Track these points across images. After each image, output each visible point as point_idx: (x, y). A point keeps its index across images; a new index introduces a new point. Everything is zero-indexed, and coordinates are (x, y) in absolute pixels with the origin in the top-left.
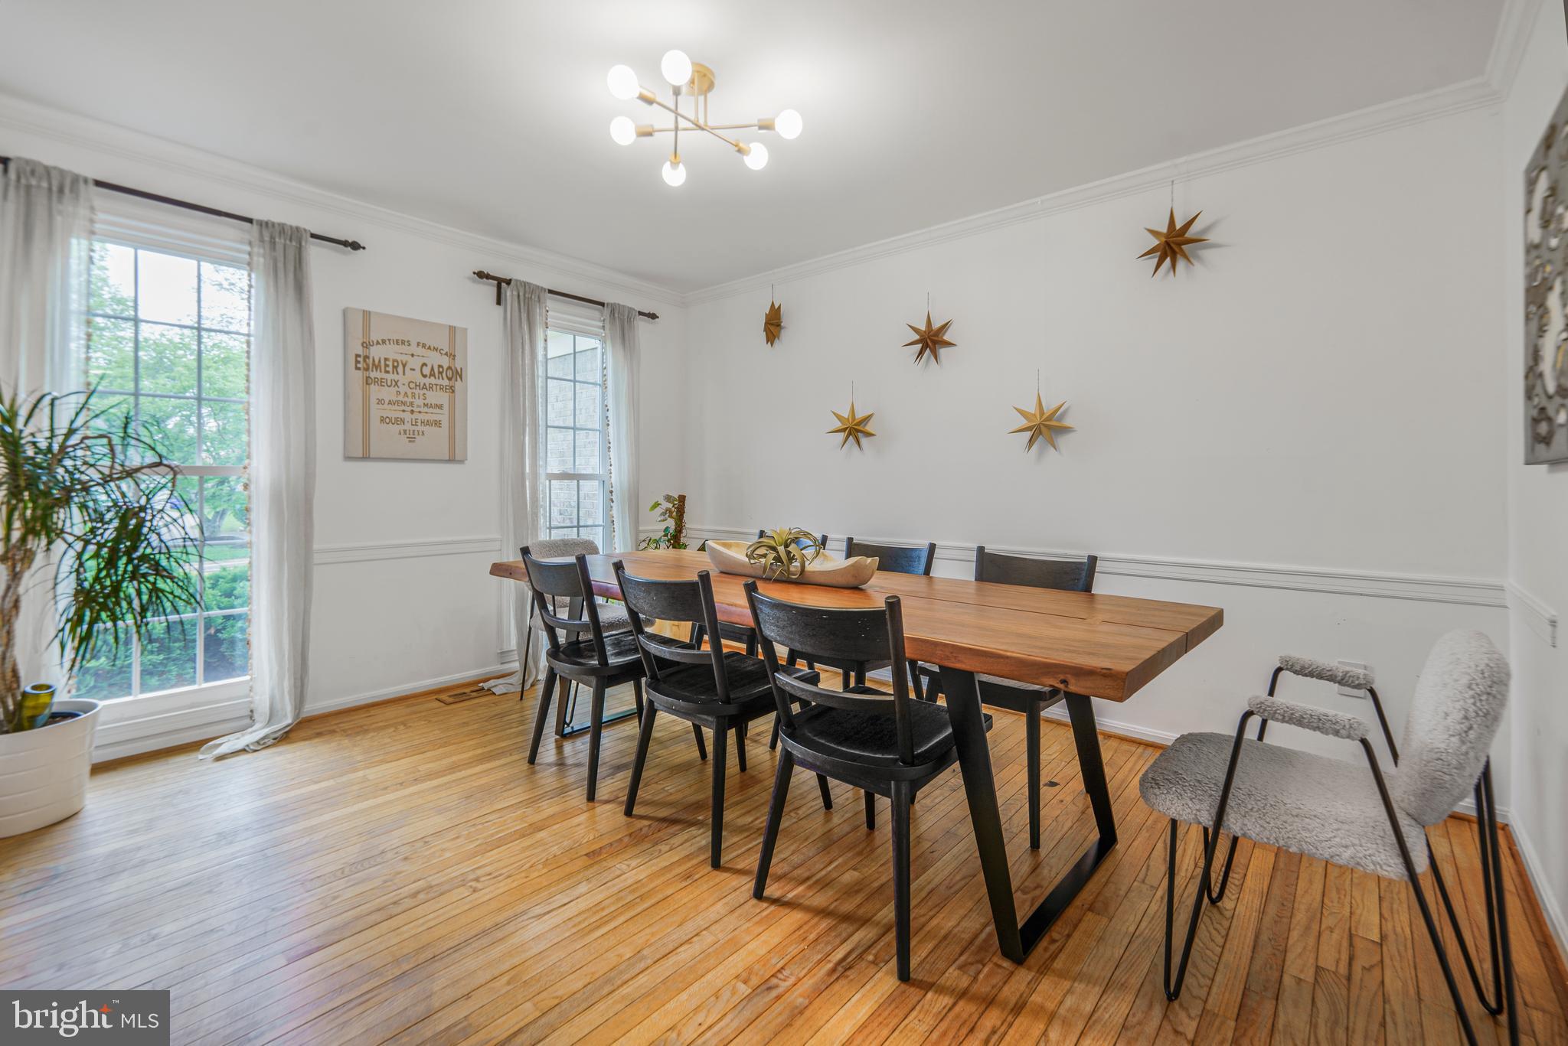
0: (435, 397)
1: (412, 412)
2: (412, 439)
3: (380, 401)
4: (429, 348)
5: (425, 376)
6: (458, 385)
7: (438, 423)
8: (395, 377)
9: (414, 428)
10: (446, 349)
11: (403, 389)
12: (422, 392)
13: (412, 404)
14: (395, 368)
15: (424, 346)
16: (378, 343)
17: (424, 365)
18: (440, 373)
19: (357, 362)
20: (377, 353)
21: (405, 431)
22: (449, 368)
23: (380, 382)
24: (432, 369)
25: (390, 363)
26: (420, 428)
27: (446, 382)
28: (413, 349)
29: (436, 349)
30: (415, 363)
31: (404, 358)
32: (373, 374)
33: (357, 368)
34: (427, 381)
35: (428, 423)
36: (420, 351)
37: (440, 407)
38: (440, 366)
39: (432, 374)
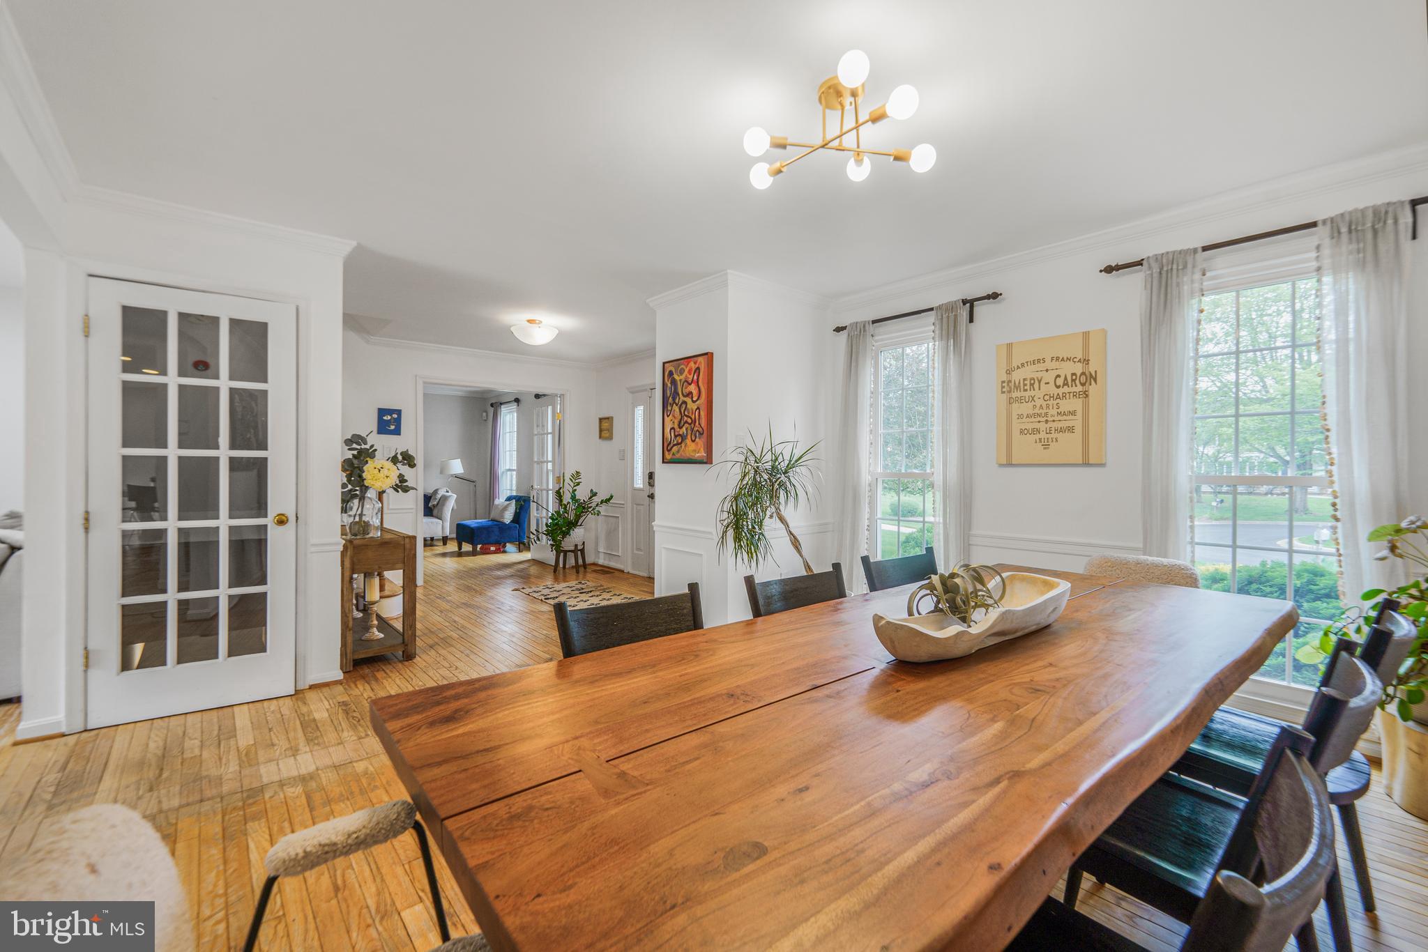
0: (1066, 405)
1: (1047, 421)
2: (1046, 446)
3: (1020, 416)
4: (1063, 360)
5: (1058, 387)
6: (1093, 389)
7: (1071, 429)
8: (1032, 393)
9: (1048, 436)
10: (1080, 356)
11: (1039, 402)
12: (1055, 402)
13: (1046, 414)
14: (1032, 385)
15: (1057, 359)
16: (1018, 367)
17: (1058, 376)
18: (1073, 380)
19: (1003, 387)
20: (1017, 376)
21: (1040, 439)
22: (1083, 373)
23: (1020, 400)
24: (1066, 379)
25: (1028, 382)
26: (1054, 435)
27: (1080, 388)
28: (1049, 364)
29: (1069, 359)
30: (1050, 377)
31: (1039, 375)
32: (1015, 394)
33: (1003, 392)
34: (1060, 391)
35: (1061, 430)
36: (1055, 364)
37: (1073, 413)
38: (1073, 374)
39: (1065, 384)
